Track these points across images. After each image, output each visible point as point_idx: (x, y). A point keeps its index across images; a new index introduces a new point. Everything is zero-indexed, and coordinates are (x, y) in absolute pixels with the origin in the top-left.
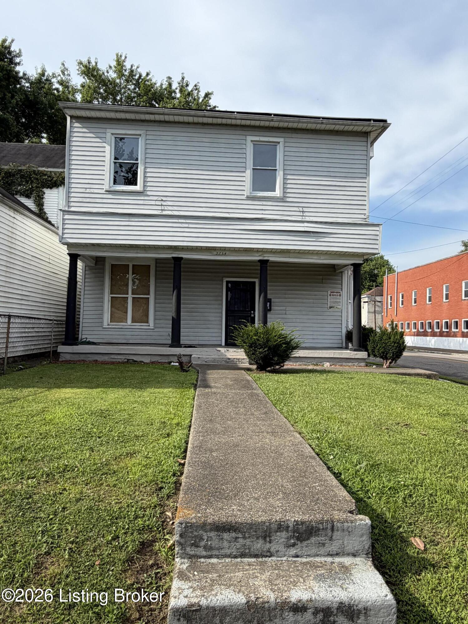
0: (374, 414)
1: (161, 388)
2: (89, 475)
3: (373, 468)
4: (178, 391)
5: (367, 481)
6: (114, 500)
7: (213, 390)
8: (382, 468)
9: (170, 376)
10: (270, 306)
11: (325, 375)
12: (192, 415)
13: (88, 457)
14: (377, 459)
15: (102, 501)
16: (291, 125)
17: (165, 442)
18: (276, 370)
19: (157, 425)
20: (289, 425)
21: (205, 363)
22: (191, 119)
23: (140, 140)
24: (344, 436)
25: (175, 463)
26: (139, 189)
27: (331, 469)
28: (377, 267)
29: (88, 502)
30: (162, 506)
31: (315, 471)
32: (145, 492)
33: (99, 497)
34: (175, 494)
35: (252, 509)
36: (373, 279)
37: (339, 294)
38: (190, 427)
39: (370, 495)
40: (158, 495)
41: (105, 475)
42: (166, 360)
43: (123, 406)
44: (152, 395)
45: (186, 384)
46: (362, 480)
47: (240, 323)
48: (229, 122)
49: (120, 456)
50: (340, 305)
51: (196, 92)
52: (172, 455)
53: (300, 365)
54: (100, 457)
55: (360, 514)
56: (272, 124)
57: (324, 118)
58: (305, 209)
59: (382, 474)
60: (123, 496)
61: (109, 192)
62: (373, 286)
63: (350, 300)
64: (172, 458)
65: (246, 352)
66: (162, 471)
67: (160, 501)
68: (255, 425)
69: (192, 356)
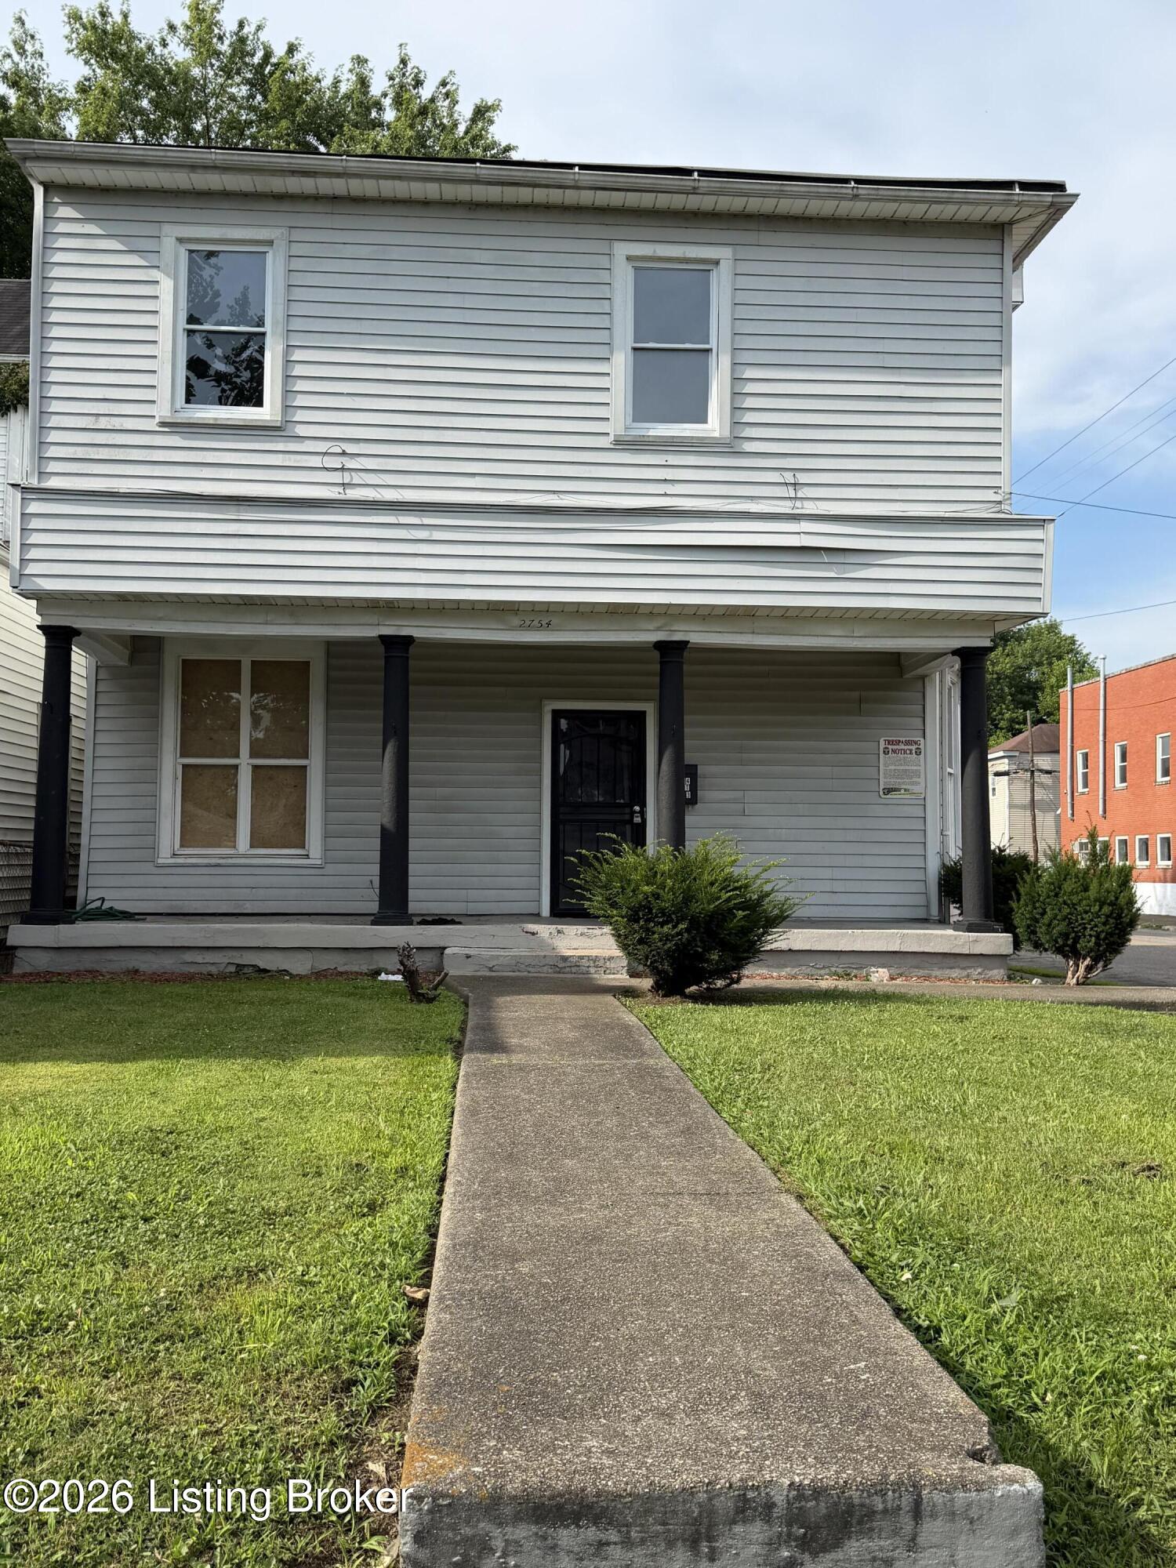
0: (1041, 1136)
1: (349, 1053)
2: (112, 1344)
3: (1045, 1310)
4: (404, 1062)
5: (1024, 1354)
6: (198, 1422)
7: (516, 1059)
8: (1074, 1310)
9: (377, 1015)
10: (694, 789)
11: (874, 1009)
12: (449, 1141)
13: (109, 1283)
14: (1056, 1280)
15: (156, 1427)
16: (754, 205)
17: (362, 1229)
18: (717, 993)
19: (334, 1176)
20: (764, 1171)
21: (488, 974)
22: (432, 190)
23: (269, 258)
24: (943, 1205)
25: (396, 1300)
26: (268, 418)
27: (905, 1316)
28: (1037, 659)
29: (110, 1431)
30: (354, 1441)
31: (854, 1322)
32: (298, 1398)
33: (148, 1413)
34: (396, 1401)
35: (649, 1448)
36: (1025, 698)
37: (914, 748)
38: (443, 1179)
39: (1037, 1400)
40: (340, 1406)
41: (168, 1343)
42: (361, 965)
43: (222, 1115)
44: (318, 1077)
45: (426, 1042)
46: (1009, 1350)
47: (598, 844)
48: (555, 196)
49: (215, 1279)
50: (918, 783)
51: (447, 103)
52: (386, 1274)
53: (794, 977)
54: (150, 1283)
55: (1007, 1462)
56: (693, 202)
57: (860, 181)
58: (803, 478)
59: (1075, 1330)
60: (225, 1412)
61: (171, 426)
62: (1025, 722)
63: (951, 767)
64: (384, 1285)
65: (619, 936)
66: (352, 1327)
67: (348, 1426)
68: (655, 1171)
69: (447, 951)
